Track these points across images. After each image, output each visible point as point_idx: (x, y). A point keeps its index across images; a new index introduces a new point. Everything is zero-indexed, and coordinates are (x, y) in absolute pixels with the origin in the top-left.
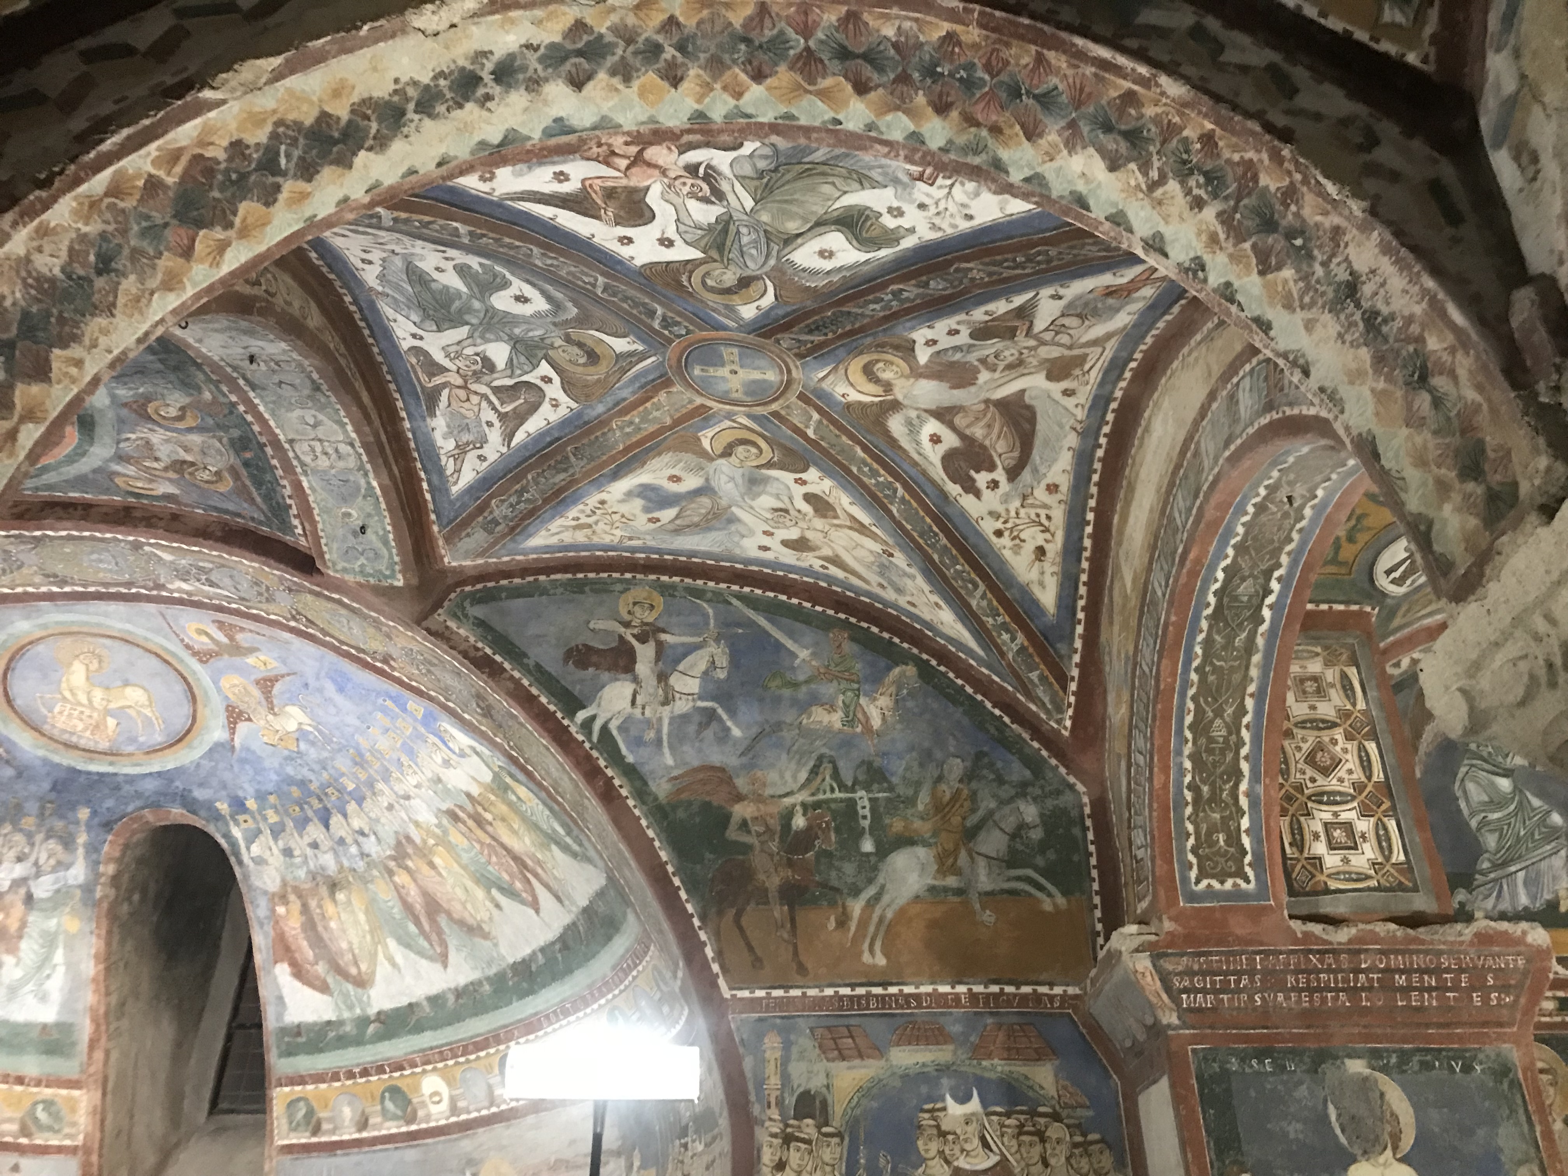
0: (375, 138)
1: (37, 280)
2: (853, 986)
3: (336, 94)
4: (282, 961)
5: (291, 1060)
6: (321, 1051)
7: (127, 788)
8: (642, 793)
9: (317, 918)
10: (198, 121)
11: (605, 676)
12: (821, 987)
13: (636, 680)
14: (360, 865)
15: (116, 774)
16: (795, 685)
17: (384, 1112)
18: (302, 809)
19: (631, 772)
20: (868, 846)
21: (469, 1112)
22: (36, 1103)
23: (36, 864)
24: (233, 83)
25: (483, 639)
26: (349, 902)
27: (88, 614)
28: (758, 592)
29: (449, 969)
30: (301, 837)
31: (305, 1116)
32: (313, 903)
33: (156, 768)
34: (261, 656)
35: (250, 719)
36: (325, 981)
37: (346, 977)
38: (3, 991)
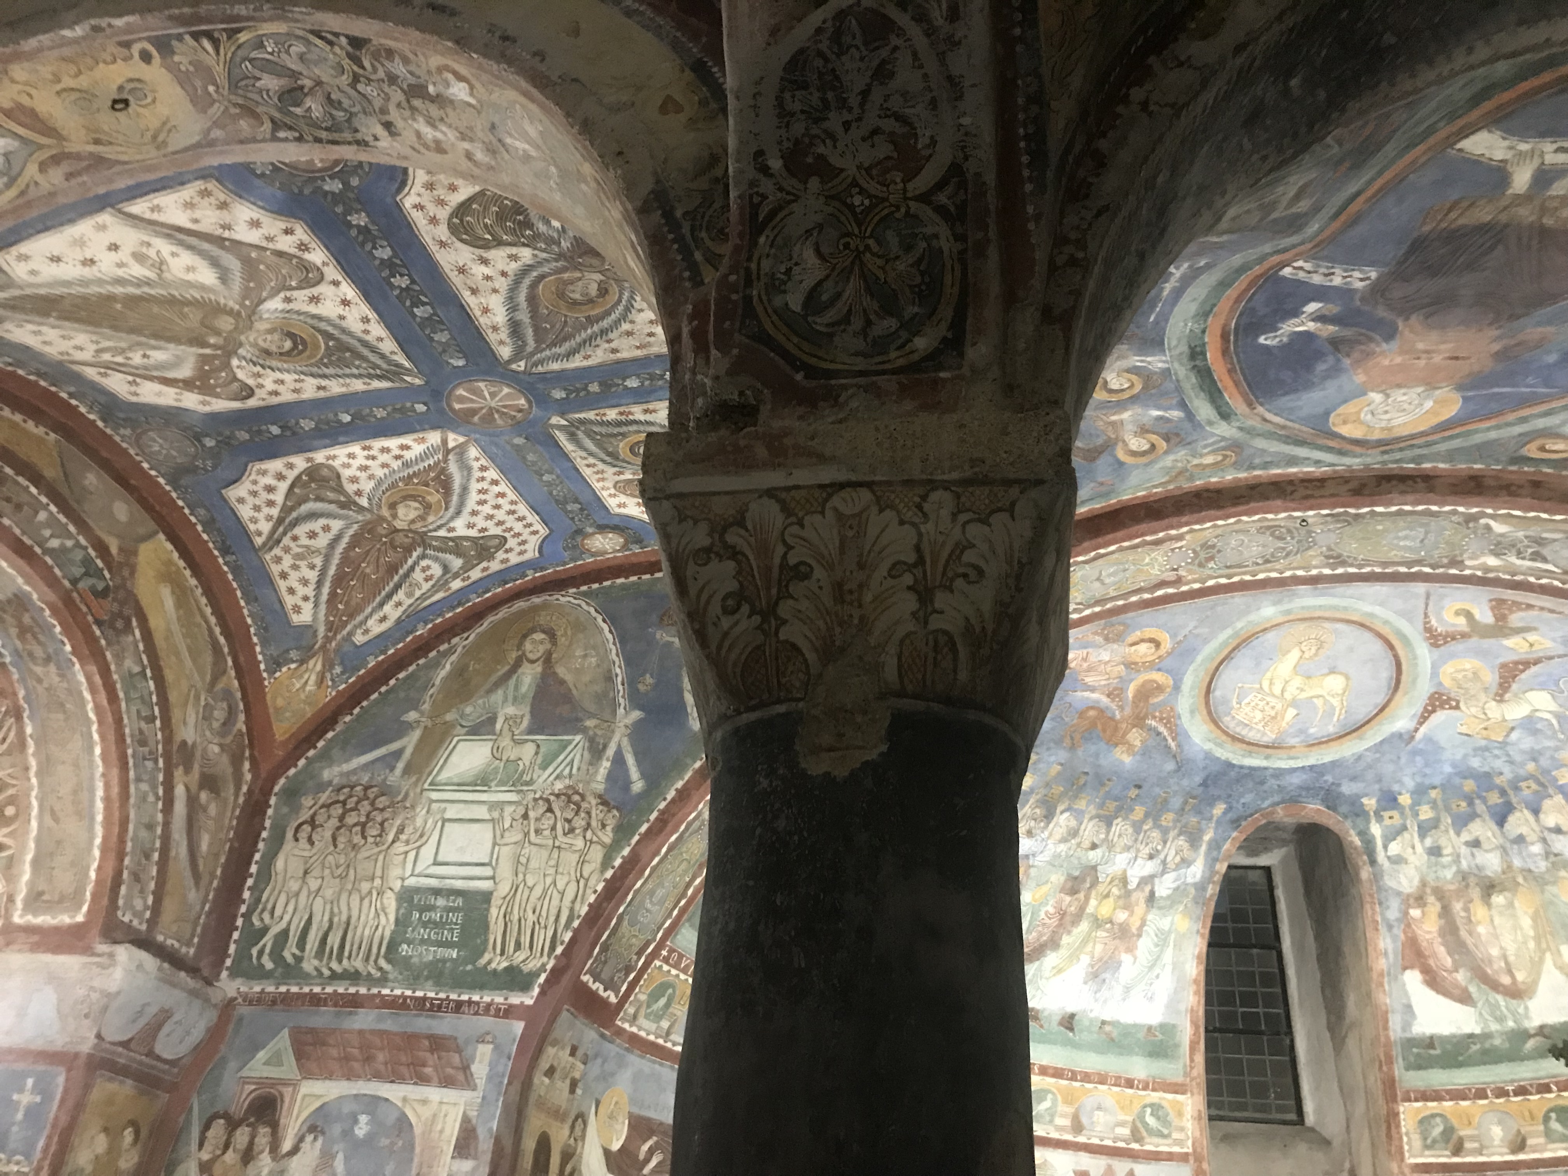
4: (1412, 967)
5: (1422, 1073)
6: (1460, 1065)
7: (1272, 783)
9: (1459, 922)
14: (1541, 865)
15: (1266, 768)
17: (1549, 1133)
18: (1471, 804)
22: (1145, 1106)
23: (1164, 862)
26: (1510, 905)
30: (1458, 834)
31: (1443, 1133)
32: (1458, 907)
33: (1311, 762)
34: (1532, 637)
35: (1457, 707)
36: (1465, 990)
37: (1495, 986)
38: (1119, 990)
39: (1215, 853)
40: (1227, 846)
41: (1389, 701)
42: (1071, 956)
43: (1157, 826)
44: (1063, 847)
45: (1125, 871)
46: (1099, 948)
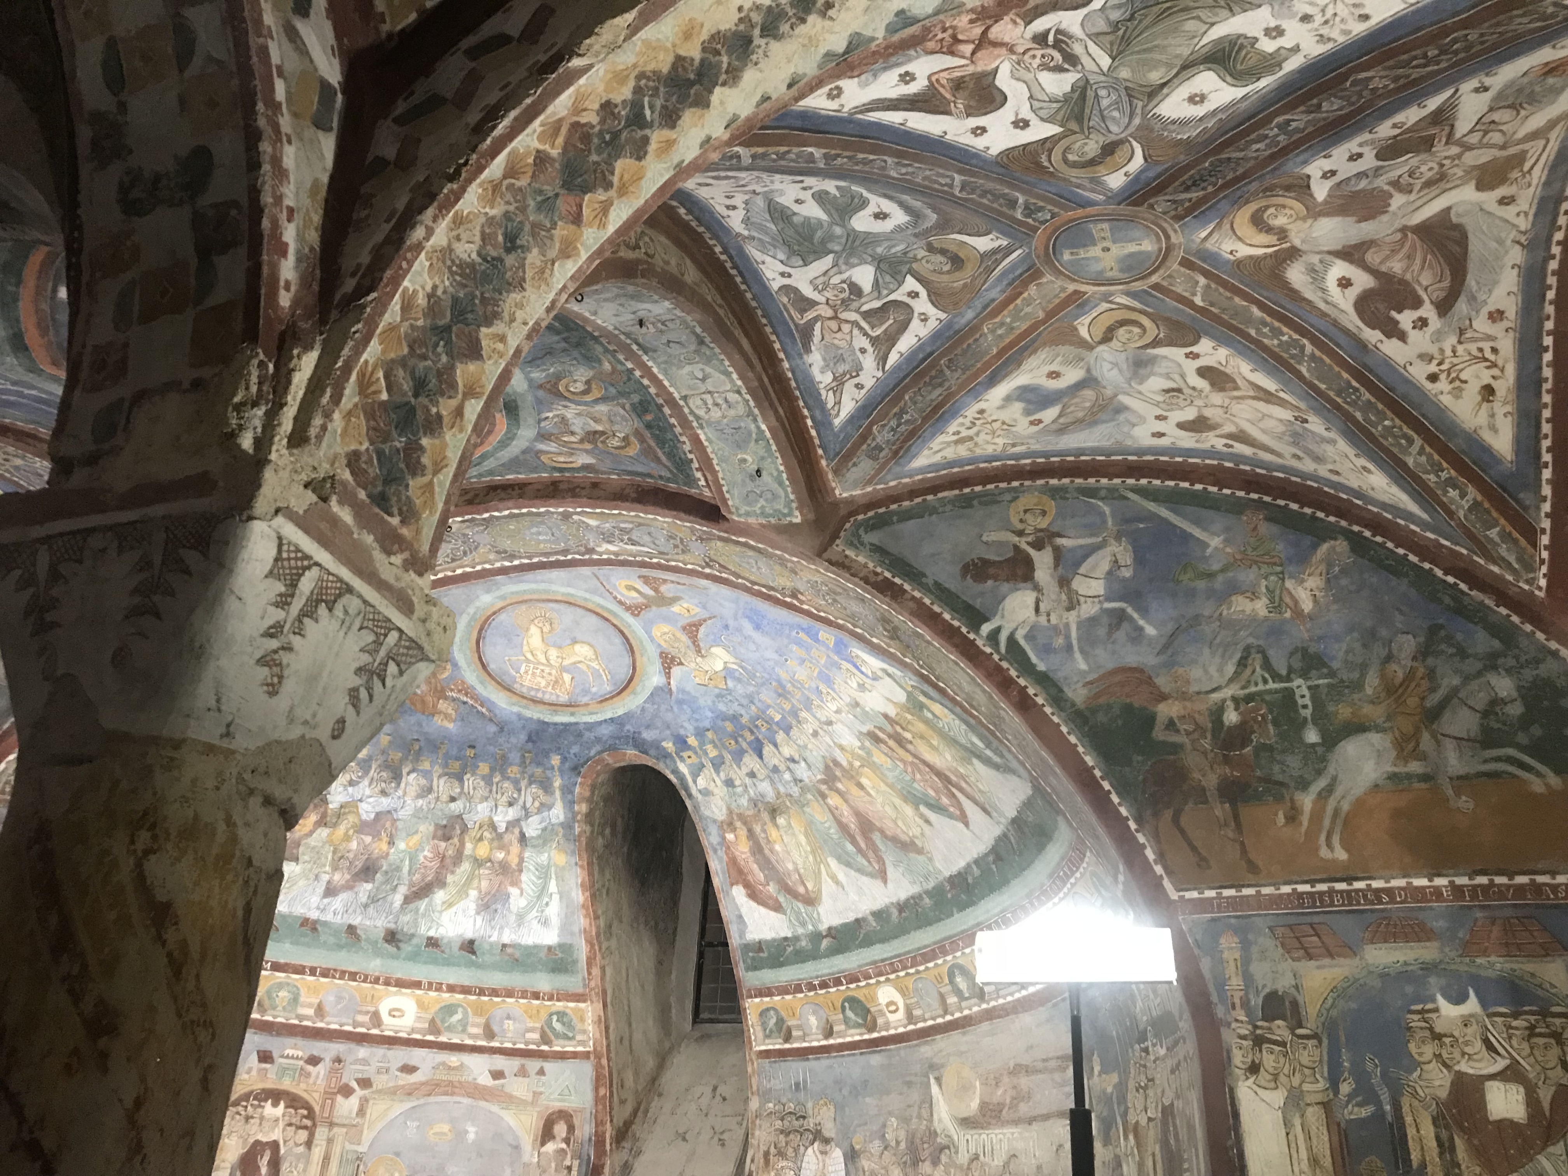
0: (727, 72)
1: (460, 266)
2: (1312, 882)
3: (688, 35)
4: (737, 883)
5: (757, 973)
6: (781, 965)
7: (587, 734)
8: (1058, 699)
9: (763, 843)
10: (572, 89)
11: (1005, 587)
12: (1277, 886)
13: (1037, 588)
14: (795, 791)
15: (577, 724)
16: (1211, 575)
17: (846, 1021)
18: (737, 742)
19: (1044, 680)
20: (1312, 736)
21: (925, 1020)
23: (524, 807)
24: (597, 47)
25: (882, 563)
26: (789, 826)
27: (536, 582)
28: (1157, 482)
29: (890, 884)
30: (740, 768)
31: (776, 1024)
32: (757, 829)
33: (609, 715)
34: (684, 604)
35: (682, 663)
36: (777, 900)
37: (795, 895)
38: (513, 918)
39: (570, 797)
40: (577, 789)
41: (635, 664)
42: (459, 892)
43: (505, 778)
44: (420, 802)
45: (491, 819)
46: (484, 884)
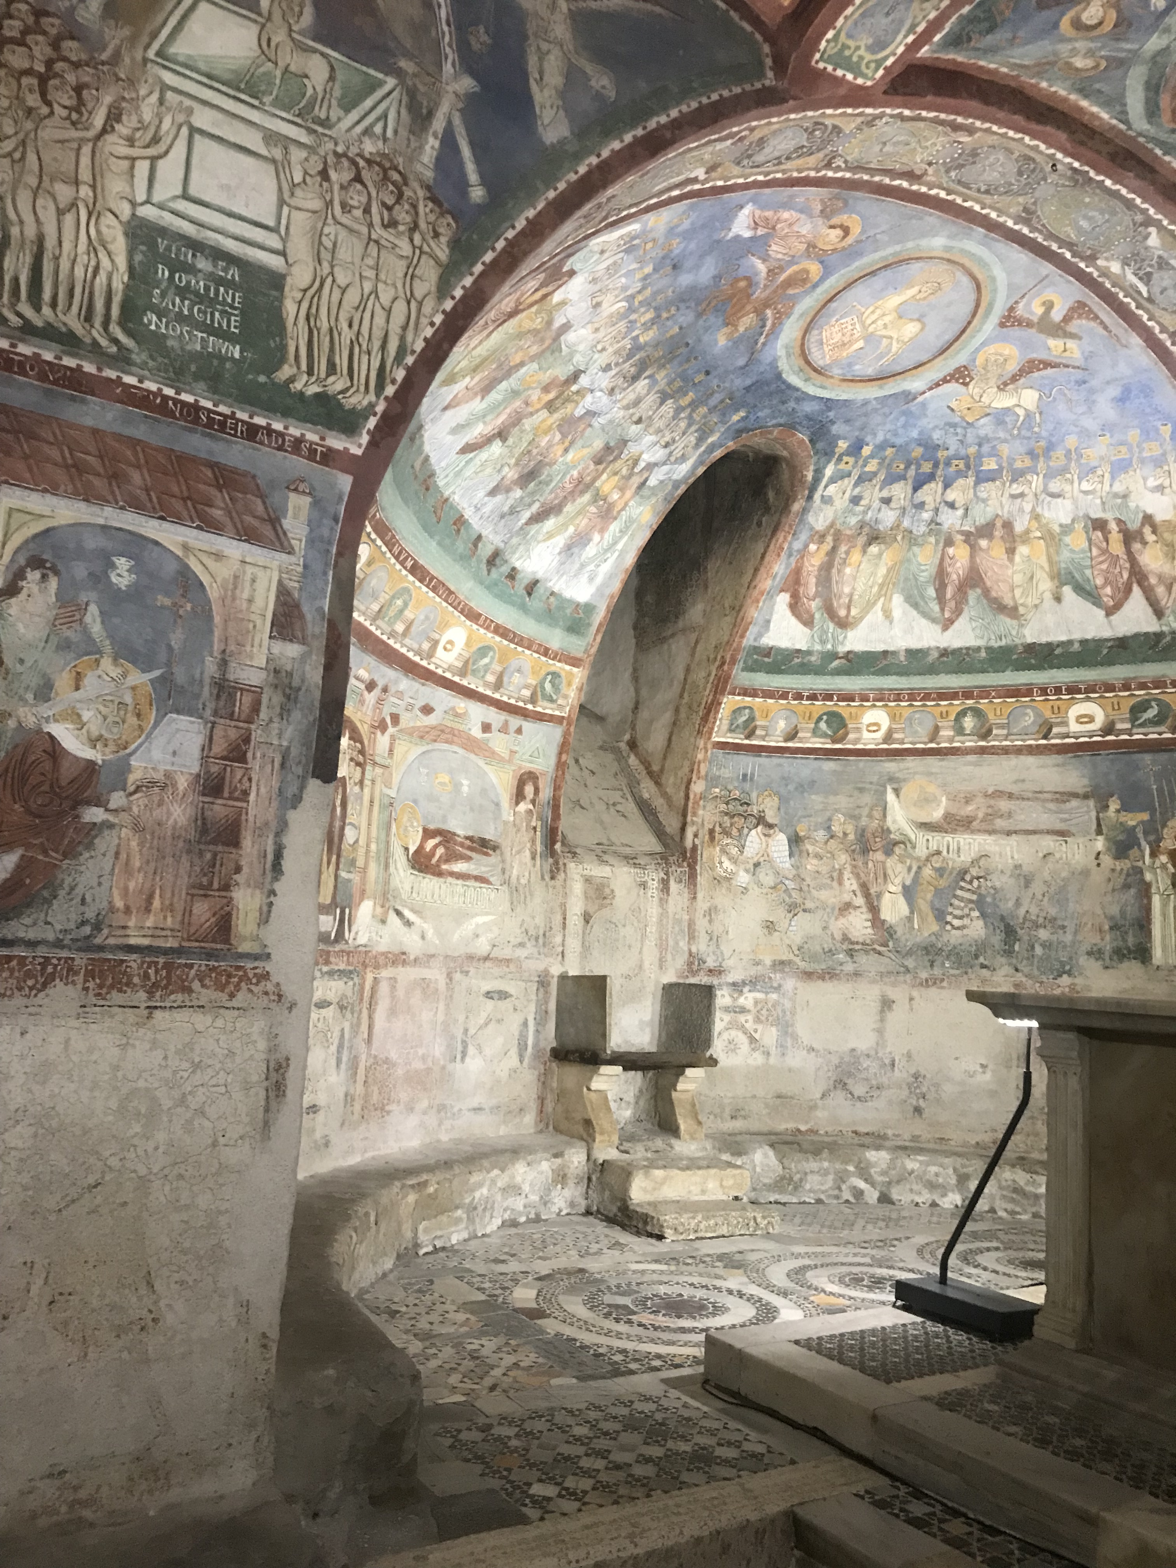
4: (787, 591)
5: (752, 675)
7: (792, 404)
9: (837, 562)
14: (921, 530)
17: (816, 730)
18: (907, 468)
21: (902, 743)
22: (549, 673)
26: (880, 555)
29: (948, 632)
30: (881, 490)
31: (745, 721)
34: (1071, 344)
35: (966, 384)
36: (812, 616)
37: (833, 616)
38: (577, 566)
39: (705, 456)
40: (717, 452)
41: (929, 361)
42: (563, 524)
43: (690, 416)
44: (621, 413)
45: (642, 453)
46: (585, 521)
